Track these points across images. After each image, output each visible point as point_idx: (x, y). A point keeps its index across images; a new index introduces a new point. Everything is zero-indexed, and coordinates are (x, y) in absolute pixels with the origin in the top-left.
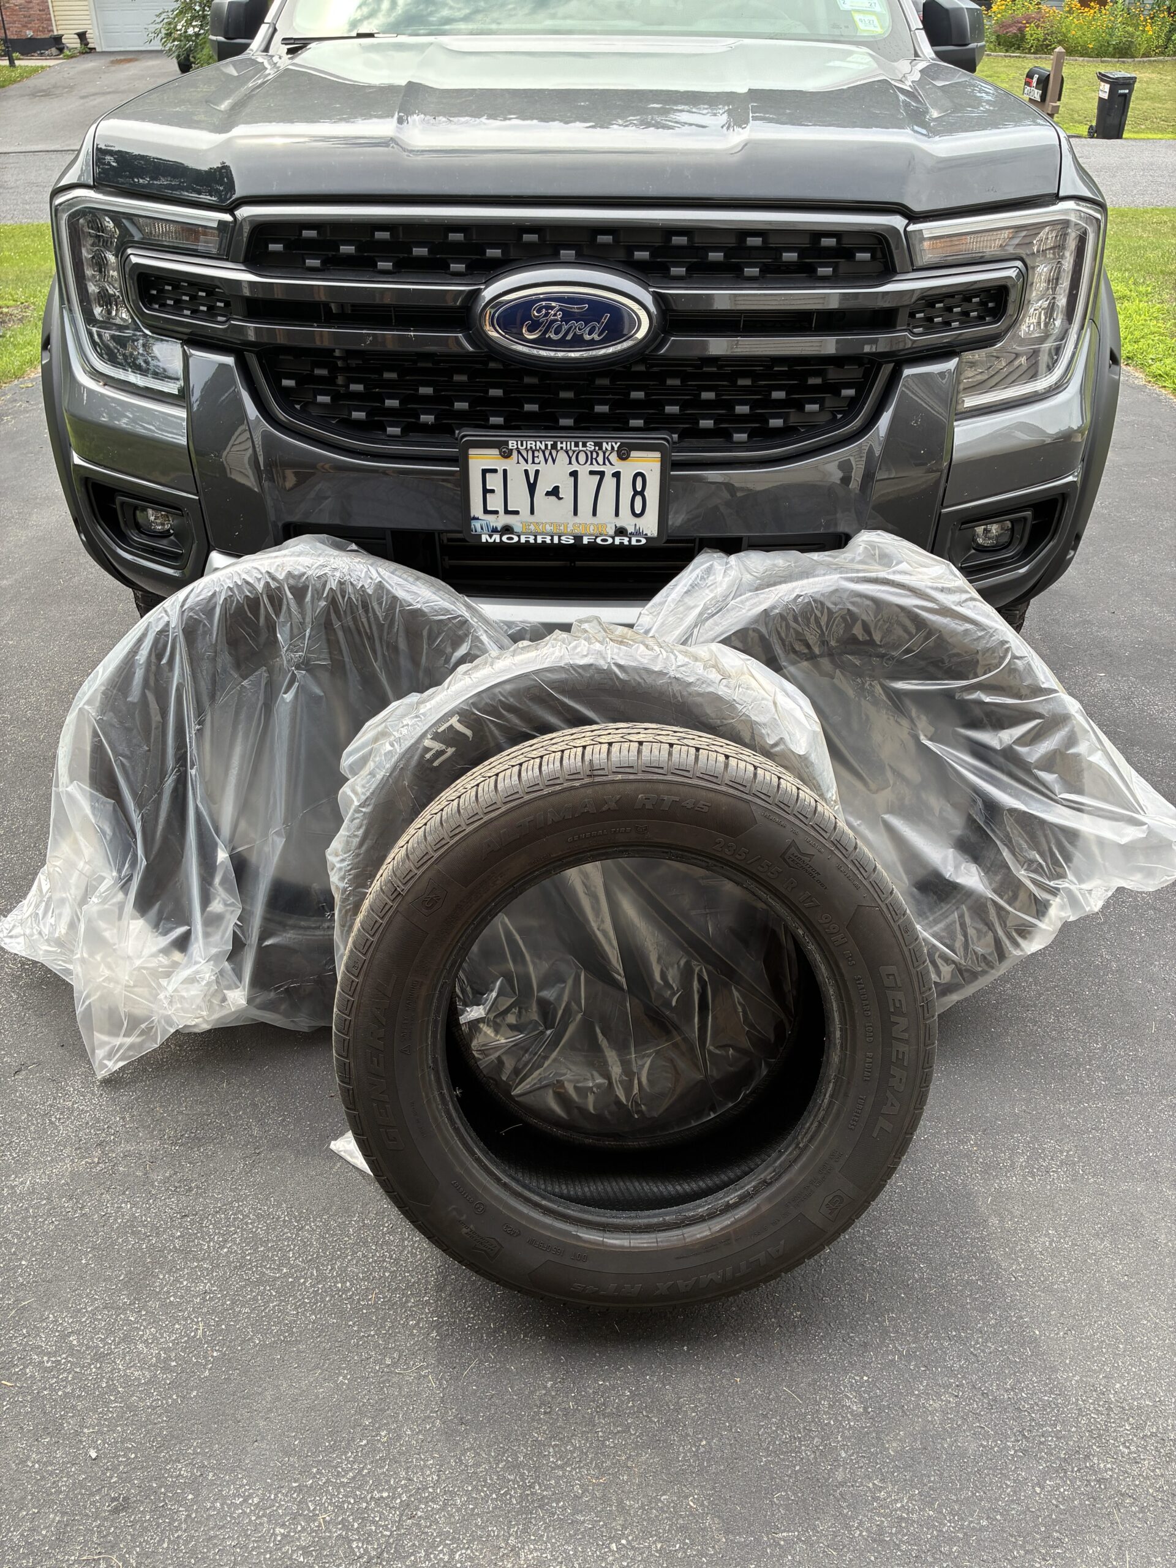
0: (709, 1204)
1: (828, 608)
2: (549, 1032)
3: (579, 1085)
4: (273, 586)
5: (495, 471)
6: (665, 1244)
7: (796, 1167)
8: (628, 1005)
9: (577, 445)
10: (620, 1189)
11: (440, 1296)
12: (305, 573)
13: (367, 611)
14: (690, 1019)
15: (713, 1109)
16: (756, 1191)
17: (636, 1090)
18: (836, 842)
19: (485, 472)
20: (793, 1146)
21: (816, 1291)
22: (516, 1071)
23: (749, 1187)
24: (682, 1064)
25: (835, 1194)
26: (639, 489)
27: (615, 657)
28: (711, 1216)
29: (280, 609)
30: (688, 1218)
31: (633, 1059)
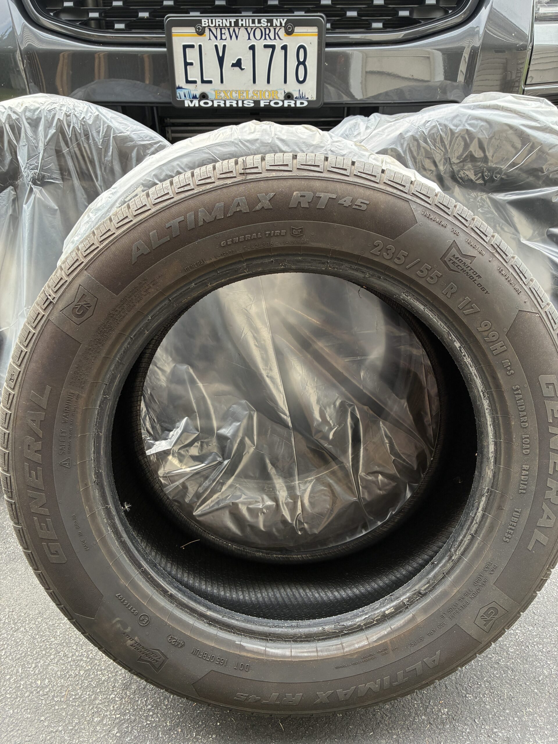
0: (366, 614)
1: (451, 130)
2: (226, 462)
3: (251, 506)
4: (14, 118)
5: (192, 46)
6: (325, 654)
7: (450, 579)
8: (293, 440)
9: (253, 22)
10: (287, 595)
11: (126, 693)
12: (39, 108)
13: (88, 139)
14: (345, 452)
15: (365, 527)
16: (412, 602)
17: (299, 511)
18: (496, 246)
19: (185, 47)
20: (447, 558)
21: (460, 688)
22: (198, 495)
23: (404, 598)
24: (337, 488)
25: (490, 606)
26: (302, 60)
27: (279, 133)
28: (369, 625)
29: (20, 134)
30: (346, 627)
31: (297, 485)
